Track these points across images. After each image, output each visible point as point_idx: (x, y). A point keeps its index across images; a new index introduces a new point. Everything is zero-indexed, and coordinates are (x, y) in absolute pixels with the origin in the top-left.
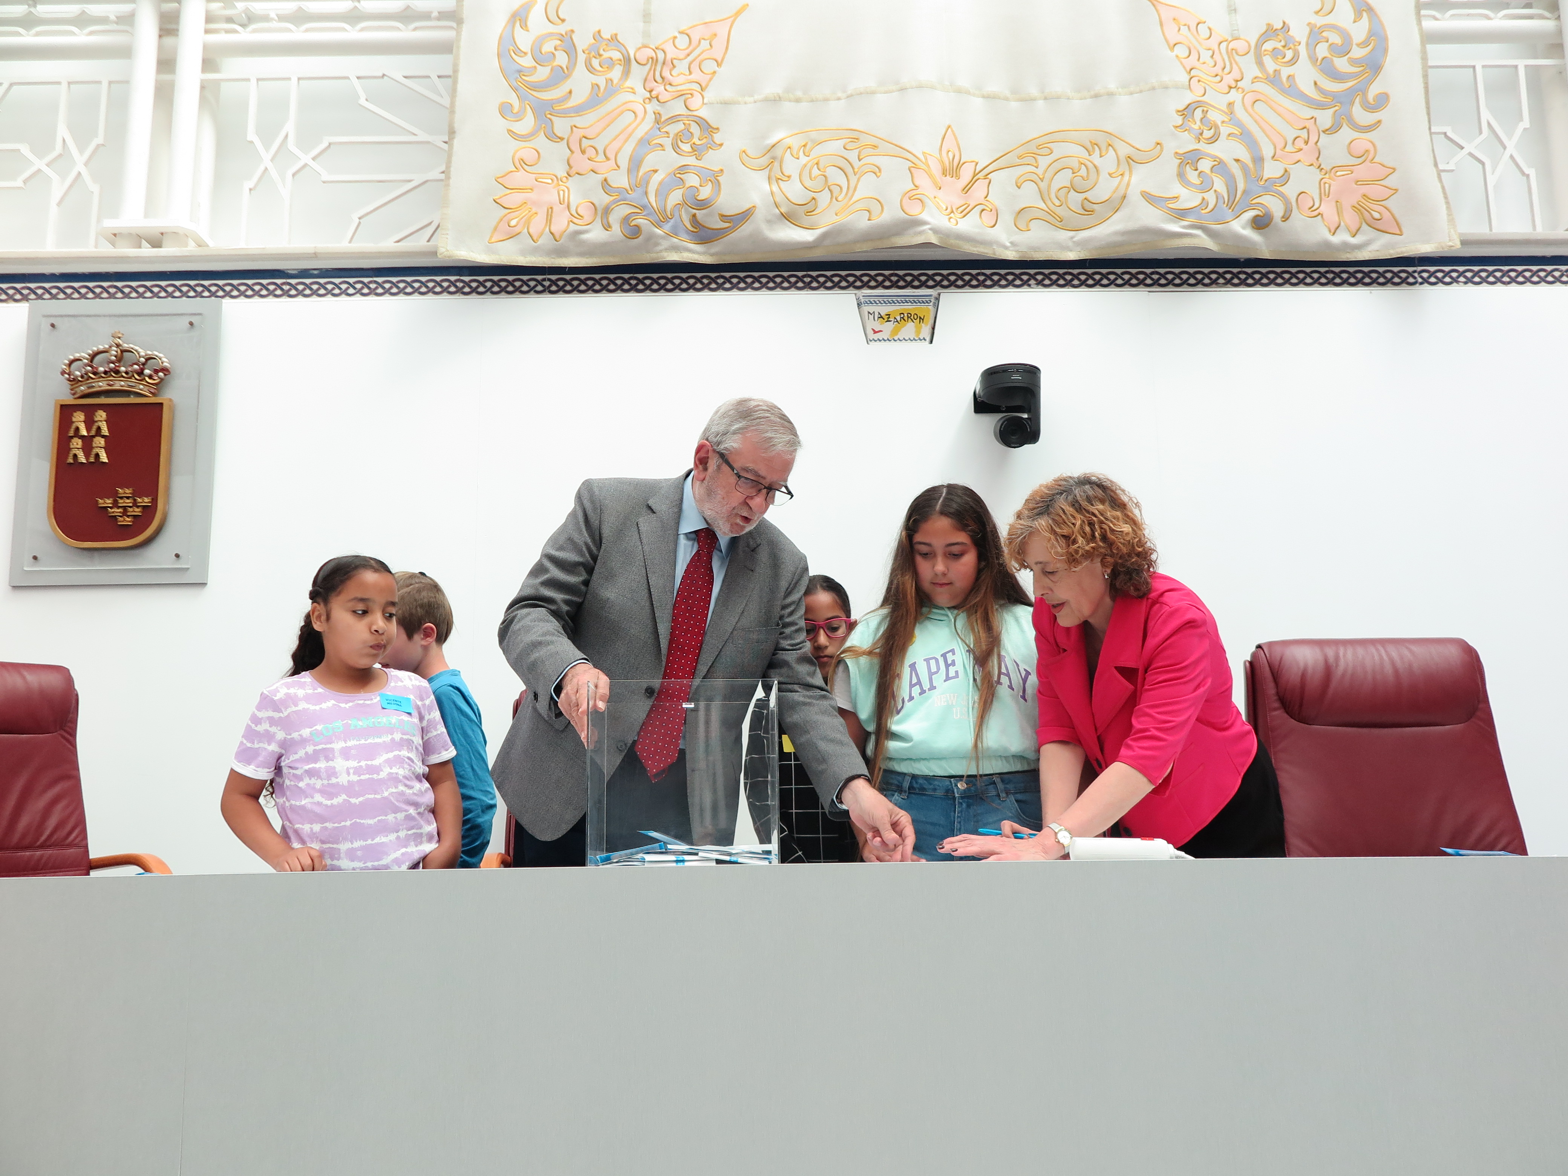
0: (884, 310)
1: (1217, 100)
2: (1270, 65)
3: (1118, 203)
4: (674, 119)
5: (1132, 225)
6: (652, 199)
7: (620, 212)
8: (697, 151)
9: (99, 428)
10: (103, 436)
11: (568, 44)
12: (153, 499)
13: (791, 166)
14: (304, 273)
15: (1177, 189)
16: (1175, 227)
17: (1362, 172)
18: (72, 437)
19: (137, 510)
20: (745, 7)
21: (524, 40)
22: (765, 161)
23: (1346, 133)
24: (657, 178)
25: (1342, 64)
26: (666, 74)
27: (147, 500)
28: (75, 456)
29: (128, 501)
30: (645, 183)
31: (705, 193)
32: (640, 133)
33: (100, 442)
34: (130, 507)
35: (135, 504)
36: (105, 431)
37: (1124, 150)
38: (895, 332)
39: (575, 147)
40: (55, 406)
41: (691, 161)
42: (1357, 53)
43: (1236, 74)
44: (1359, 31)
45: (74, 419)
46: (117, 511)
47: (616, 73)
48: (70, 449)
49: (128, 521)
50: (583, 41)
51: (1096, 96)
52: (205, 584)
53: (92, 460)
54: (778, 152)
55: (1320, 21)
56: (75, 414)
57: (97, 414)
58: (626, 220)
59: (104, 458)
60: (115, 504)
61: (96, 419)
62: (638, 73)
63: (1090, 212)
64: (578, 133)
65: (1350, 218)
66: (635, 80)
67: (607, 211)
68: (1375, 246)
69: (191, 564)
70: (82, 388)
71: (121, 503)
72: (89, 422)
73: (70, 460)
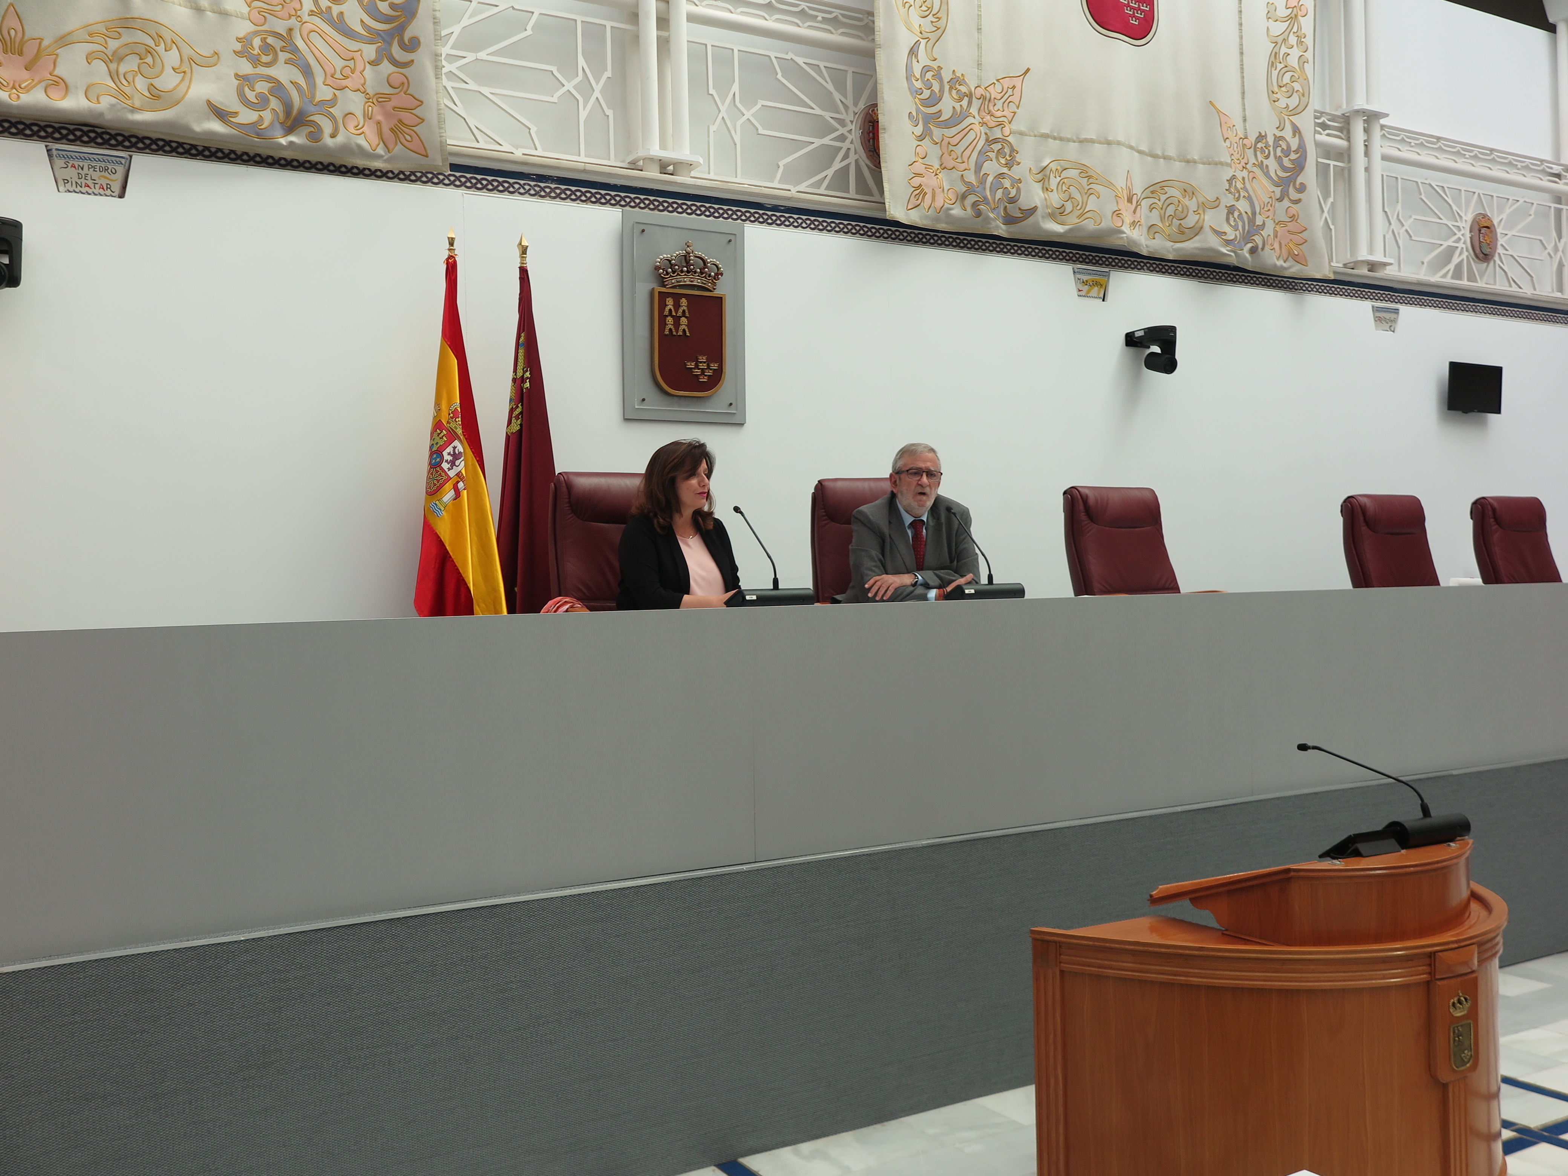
0: (1085, 278)
1: (1240, 175)
2: (1260, 157)
3: (1197, 230)
4: (996, 141)
5: (1205, 245)
6: (988, 193)
7: (971, 199)
8: (1009, 165)
9: (683, 311)
10: (686, 317)
11: (938, 76)
12: (719, 364)
13: (1054, 182)
14: (775, 208)
15: (1227, 228)
16: (1224, 250)
17: (1291, 226)
18: (667, 316)
19: (710, 371)
20: (1028, 70)
21: (917, 70)
22: (1040, 176)
23: (1286, 203)
24: (990, 179)
25: (1286, 162)
26: (991, 108)
27: (714, 366)
28: (670, 330)
29: (705, 365)
30: (982, 181)
31: (1013, 193)
32: (979, 147)
33: (684, 321)
34: (706, 369)
35: (708, 366)
36: (687, 315)
37: (1201, 199)
38: (1088, 292)
39: (945, 150)
41: (1005, 170)
42: (1293, 156)
43: (1245, 160)
44: (1294, 144)
45: (667, 303)
46: (697, 372)
47: (965, 103)
48: (666, 325)
49: (705, 379)
50: (947, 76)
51: (1188, 162)
52: (745, 424)
53: (680, 333)
54: (1047, 171)
55: (1279, 134)
56: (667, 299)
57: (681, 301)
58: (975, 205)
59: (688, 333)
60: (697, 367)
61: (681, 305)
62: (976, 103)
63: (1182, 233)
64: (946, 140)
65: (1285, 253)
66: (974, 110)
67: (964, 197)
68: (1293, 270)
69: (736, 410)
70: (673, 281)
71: (701, 366)
72: (677, 306)
73: (667, 332)
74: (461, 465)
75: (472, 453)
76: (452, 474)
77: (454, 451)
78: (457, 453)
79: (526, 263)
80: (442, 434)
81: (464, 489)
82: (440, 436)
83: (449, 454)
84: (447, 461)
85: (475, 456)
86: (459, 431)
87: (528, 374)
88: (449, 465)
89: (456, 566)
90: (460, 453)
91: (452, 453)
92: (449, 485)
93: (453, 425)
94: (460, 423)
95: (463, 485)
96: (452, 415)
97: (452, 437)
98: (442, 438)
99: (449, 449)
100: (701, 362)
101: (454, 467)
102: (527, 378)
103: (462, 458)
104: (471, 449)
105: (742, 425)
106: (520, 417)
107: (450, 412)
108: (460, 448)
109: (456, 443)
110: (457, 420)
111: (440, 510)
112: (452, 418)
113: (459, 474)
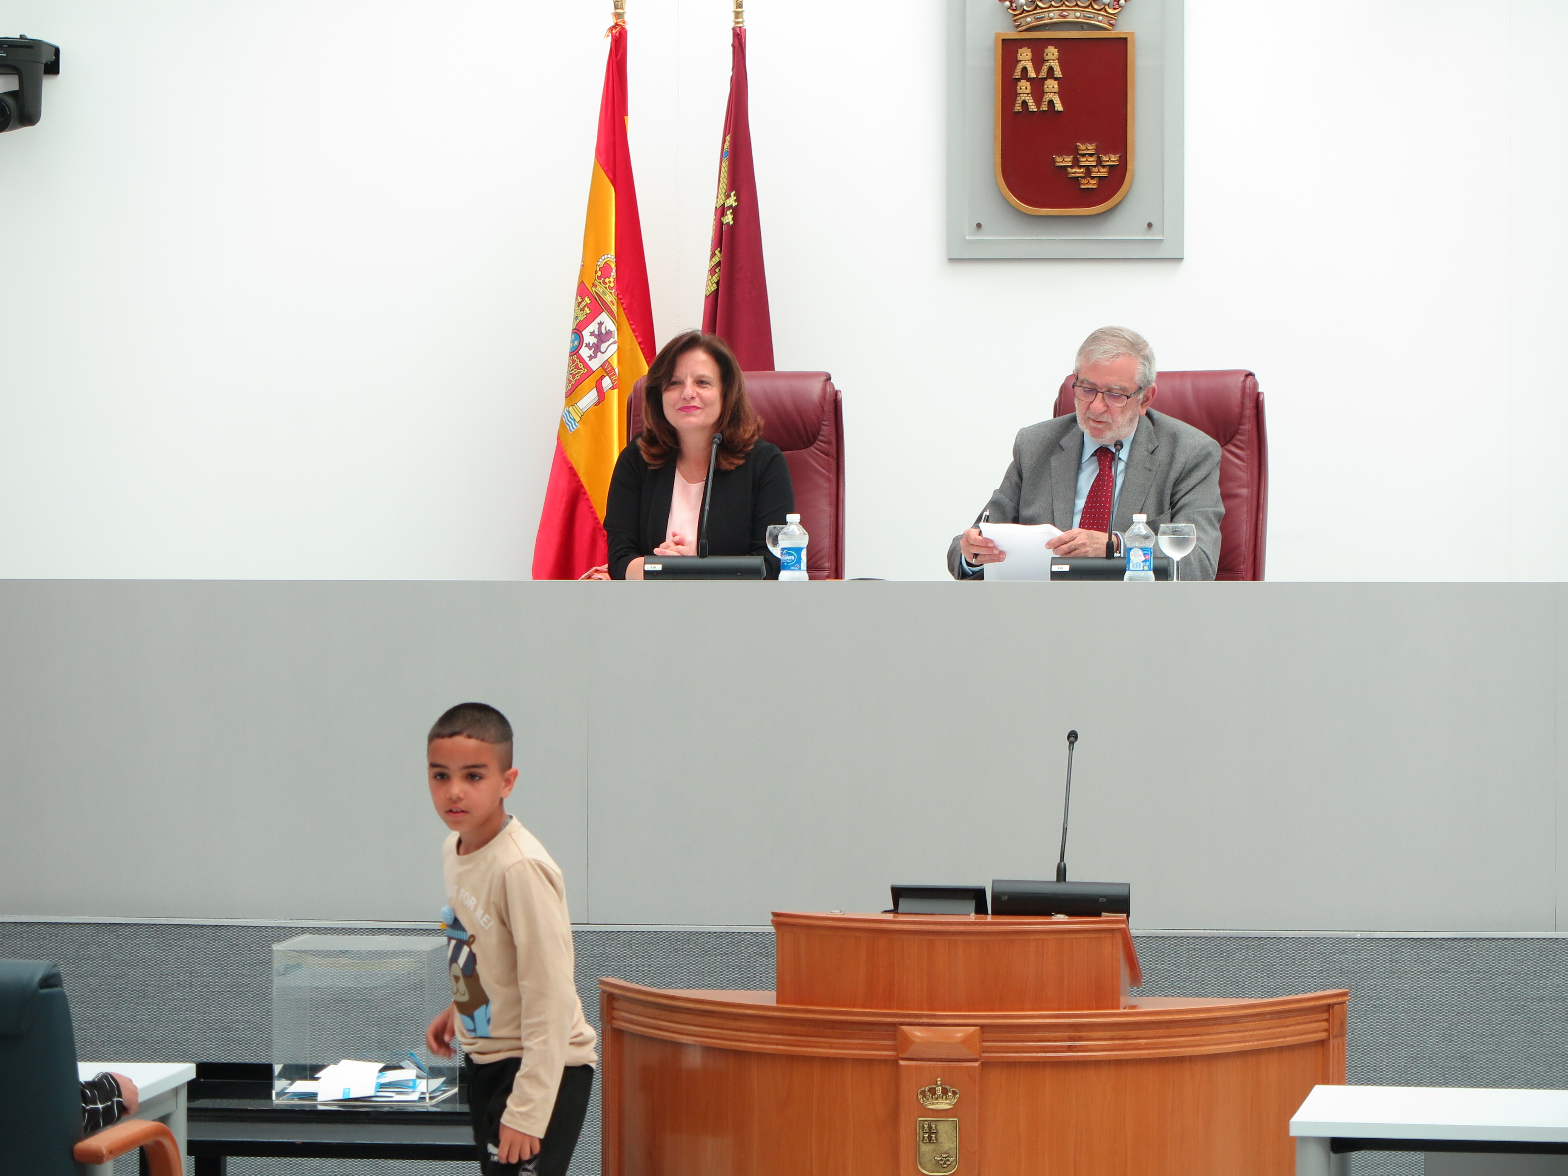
9: (1051, 69)
10: (1056, 79)
12: (1120, 157)
18: (1019, 80)
19: (1102, 170)
27: (1112, 159)
28: (1024, 103)
29: (1090, 159)
33: (1052, 85)
34: (1094, 166)
35: (1099, 162)
36: (1058, 73)
40: (996, 40)
45: (1019, 58)
46: (1078, 172)
48: (1016, 95)
49: (1092, 184)
52: (1183, 259)
53: (1044, 108)
56: (1020, 51)
57: (1046, 51)
59: (1059, 107)
60: (1076, 163)
61: (1047, 58)
69: (1163, 235)
70: (1029, 19)
71: (1084, 161)
72: (1038, 60)
73: (1018, 108)
74: (610, 350)
75: (631, 331)
76: (594, 364)
77: (600, 328)
78: (604, 331)
79: (742, 22)
80: (584, 304)
81: (613, 388)
82: (581, 306)
83: (592, 334)
84: (588, 345)
85: (636, 336)
86: (610, 298)
87: (732, 201)
88: (591, 352)
89: (591, 507)
90: (609, 333)
91: (596, 333)
92: (590, 381)
93: (600, 289)
94: (612, 285)
95: (610, 381)
96: (599, 274)
97: (597, 306)
98: (582, 309)
99: (593, 327)
100: (1083, 155)
101: (599, 354)
102: (730, 207)
103: (612, 340)
104: (631, 325)
105: (1181, 259)
106: (717, 270)
107: (598, 269)
108: (610, 325)
109: (604, 317)
110: (607, 280)
111: (574, 420)
112: (599, 278)
113: (606, 368)
